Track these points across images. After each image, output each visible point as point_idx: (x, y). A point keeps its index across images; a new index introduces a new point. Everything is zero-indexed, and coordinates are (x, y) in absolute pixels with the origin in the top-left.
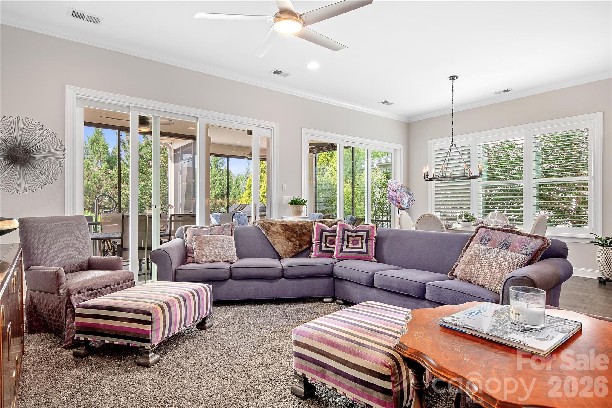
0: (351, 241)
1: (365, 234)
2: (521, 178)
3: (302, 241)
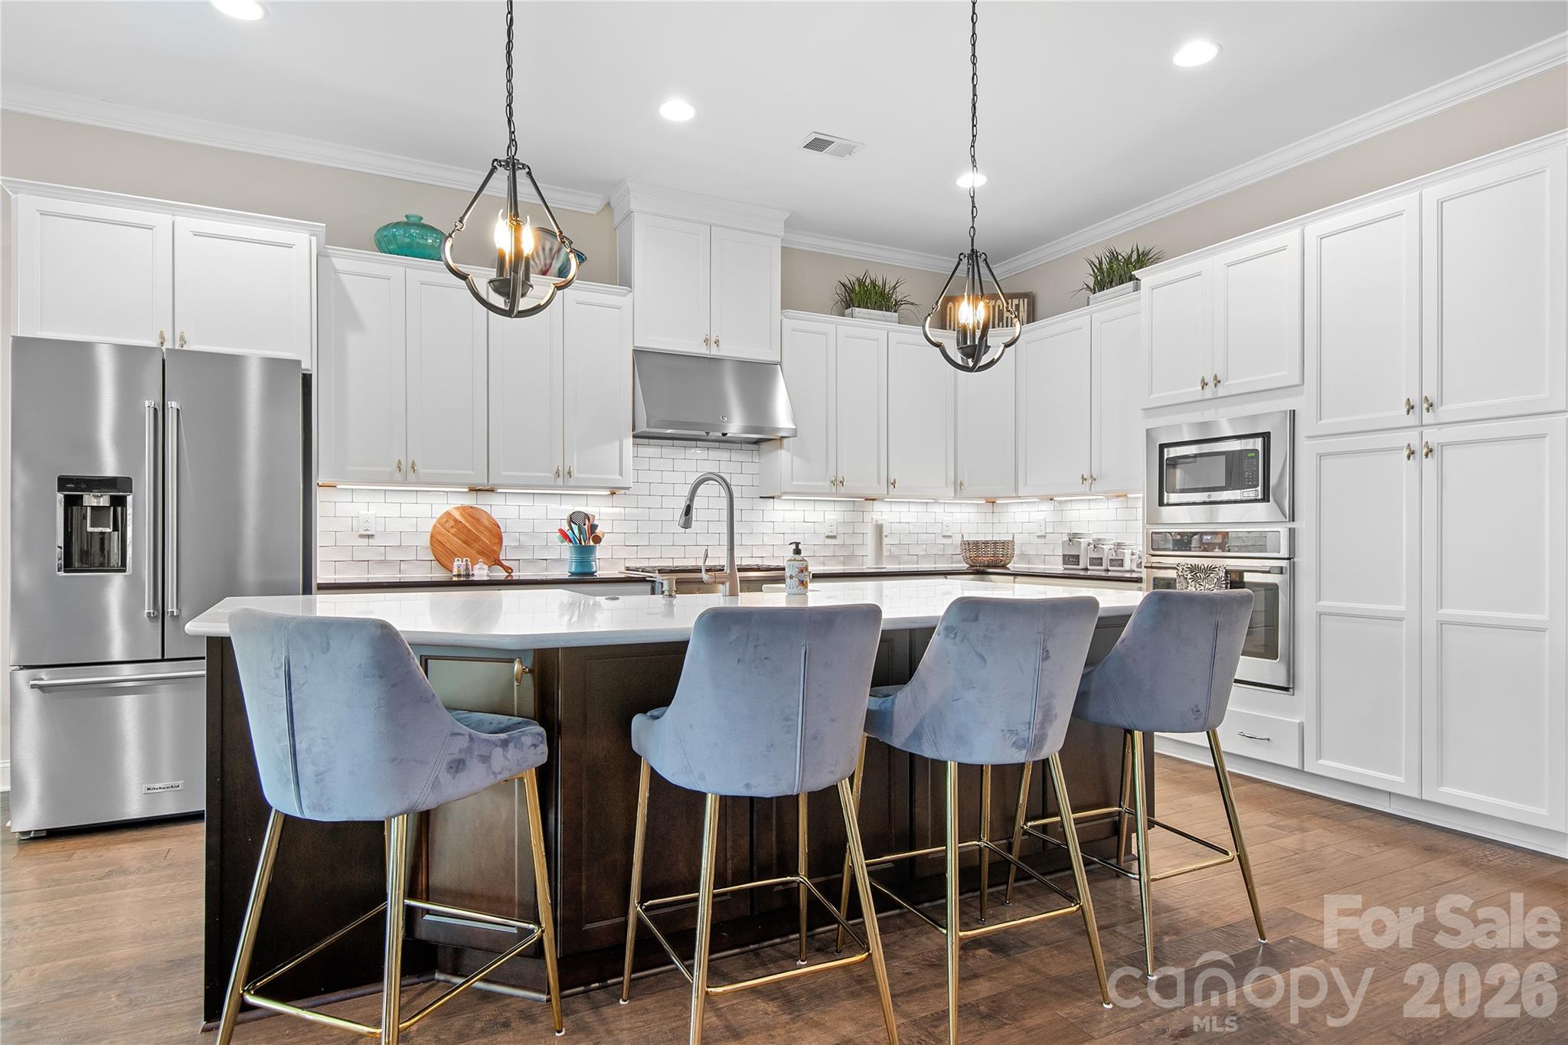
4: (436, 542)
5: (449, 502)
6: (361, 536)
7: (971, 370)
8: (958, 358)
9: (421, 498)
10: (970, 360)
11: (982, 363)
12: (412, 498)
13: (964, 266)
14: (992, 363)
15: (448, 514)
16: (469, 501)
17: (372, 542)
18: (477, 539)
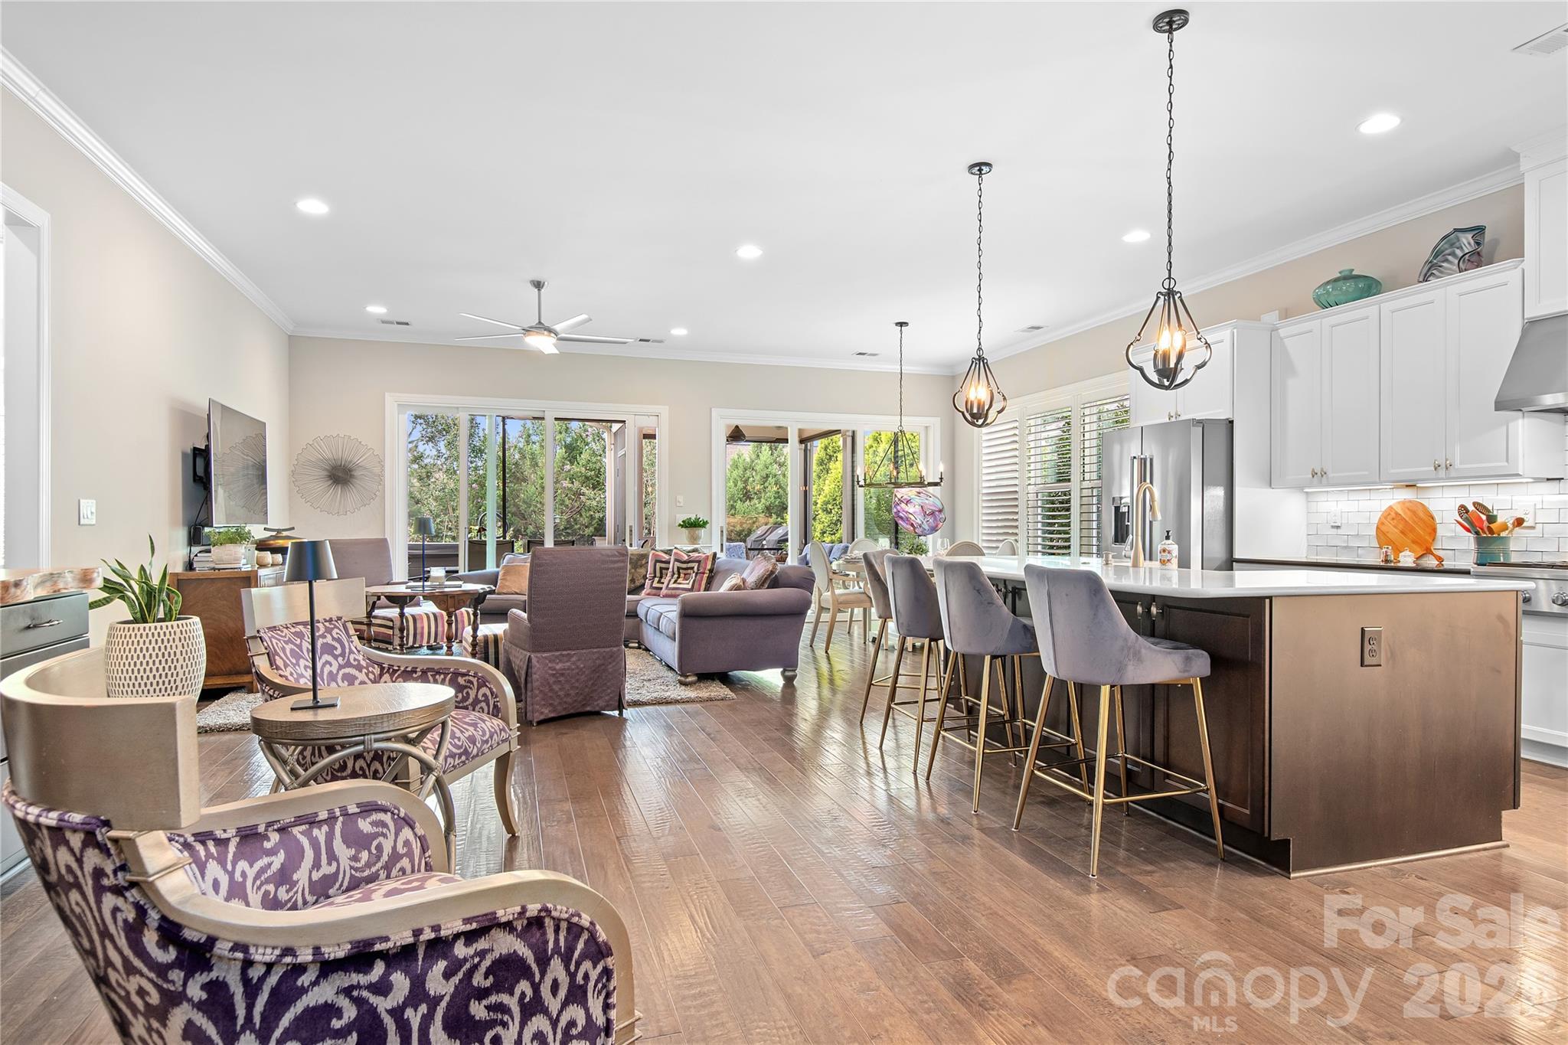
0: (682, 575)
1: (695, 565)
2: (1069, 480)
3: (636, 575)
4: (1380, 532)
5: (1394, 498)
6: (1333, 527)
7: (1167, 388)
8: (1155, 378)
9: (1374, 495)
10: (1165, 380)
11: (1178, 381)
12: (1366, 495)
13: (1161, 302)
14: (1186, 381)
15: (1391, 508)
16: (1407, 495)
17: (1340, 531)
18: (1412, 530)
